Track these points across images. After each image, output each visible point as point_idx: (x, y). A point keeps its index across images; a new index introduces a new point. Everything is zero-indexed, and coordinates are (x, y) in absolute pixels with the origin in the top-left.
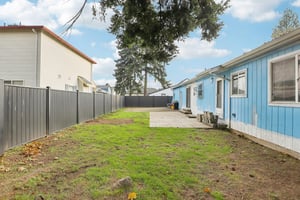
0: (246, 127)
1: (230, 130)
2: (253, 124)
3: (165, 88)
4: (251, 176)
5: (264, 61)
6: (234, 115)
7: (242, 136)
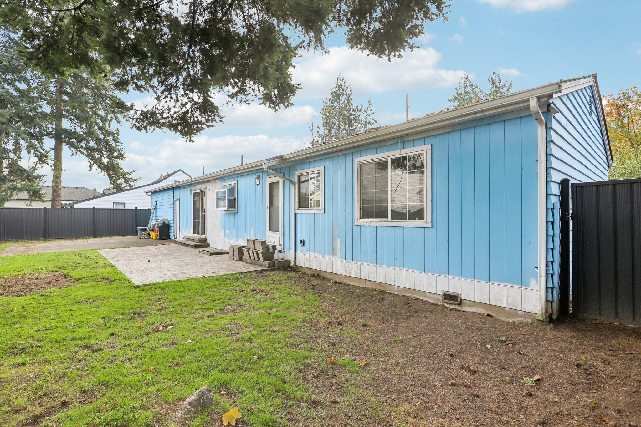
0: (323, 260)
1: (296, 269)
2: (333, 253)
3: (119, 189)
4: (365, 325)
5: (349, 159)
6: (303, 242)
7: (317, 275)
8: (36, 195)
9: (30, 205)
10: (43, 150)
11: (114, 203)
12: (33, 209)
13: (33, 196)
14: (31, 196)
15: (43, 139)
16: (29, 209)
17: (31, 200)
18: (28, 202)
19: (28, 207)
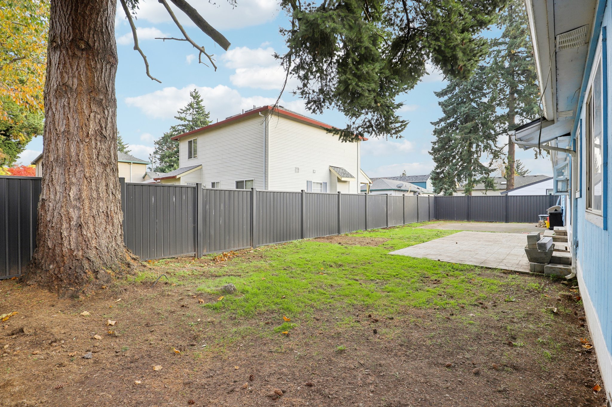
8: (490, 185)
9: (485, 193)
10: (496, 147)
11: (547, 190)
12: (487, 196)
13: (487, 186)
14: (486, 186)
15: (497, 138)
16: (485, 196)
17: (486, 190)
18: (484, 192)
19: (484, 195)
